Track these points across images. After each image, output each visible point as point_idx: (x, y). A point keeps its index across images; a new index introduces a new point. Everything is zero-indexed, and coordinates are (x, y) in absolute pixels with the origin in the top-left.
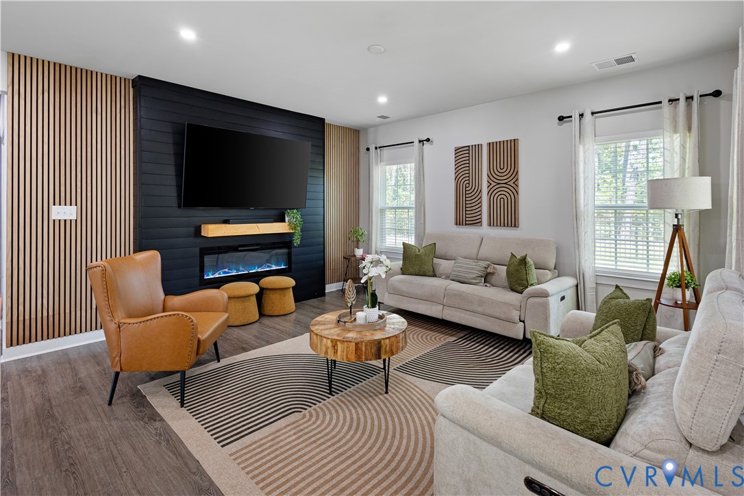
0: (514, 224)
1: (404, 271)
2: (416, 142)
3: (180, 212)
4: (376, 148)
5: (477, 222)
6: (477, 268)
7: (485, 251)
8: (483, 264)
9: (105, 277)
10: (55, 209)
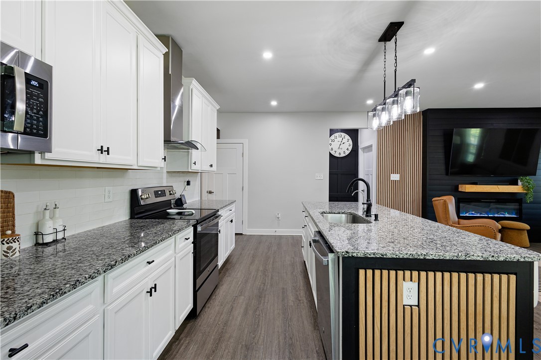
3: (447, 177)
9: (445, 204)
10: (392, 175)
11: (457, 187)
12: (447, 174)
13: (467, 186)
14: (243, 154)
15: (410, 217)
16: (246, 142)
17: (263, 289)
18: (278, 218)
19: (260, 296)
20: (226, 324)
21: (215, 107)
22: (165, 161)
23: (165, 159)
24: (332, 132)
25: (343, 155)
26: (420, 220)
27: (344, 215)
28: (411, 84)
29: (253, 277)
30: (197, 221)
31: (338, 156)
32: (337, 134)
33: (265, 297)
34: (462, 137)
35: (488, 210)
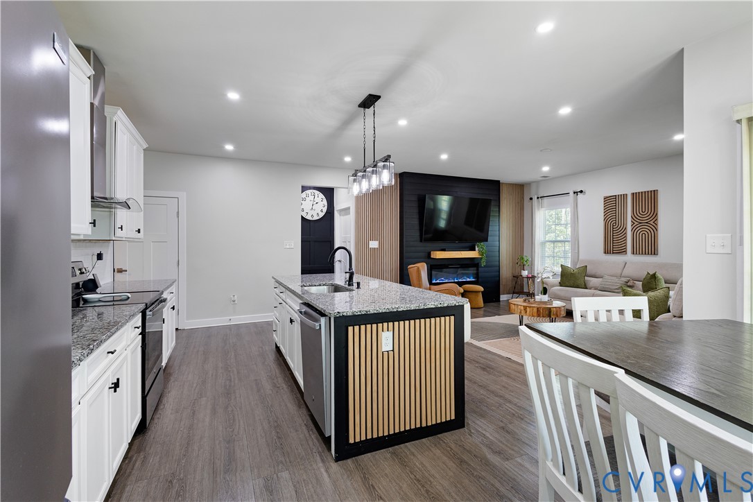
0: (654, 251)
1: (561, 284)
2: (572, 194)
3: (421, 244)
4: (538, 198)
5: (623, 251)
6: (619, 282)
7: (627, 272)
8: (625, 280)
9: (418, 271)
10: (370, 242)
11: (429, 254)
12: (421, 241)
13: (438, 252)
14: (178, 212)
15: (388, 283)
16: (183, 196)
17: (230, 386)
18: (234, 301)
19: (228, 393)
20: (191, 427)
21: (141, 145)
22: (94, 226)
23: (94, 223)
24: (304, 189)
25: (316, 218)
26: (397, 286)
27: (325, 287)
28: (387, 159)
29: (212, 376)
30: (146, 305)
31: (311, 219)
32: (309, 192)
33: (235, 392)
34: (435, 202)
35: (455, 275)
